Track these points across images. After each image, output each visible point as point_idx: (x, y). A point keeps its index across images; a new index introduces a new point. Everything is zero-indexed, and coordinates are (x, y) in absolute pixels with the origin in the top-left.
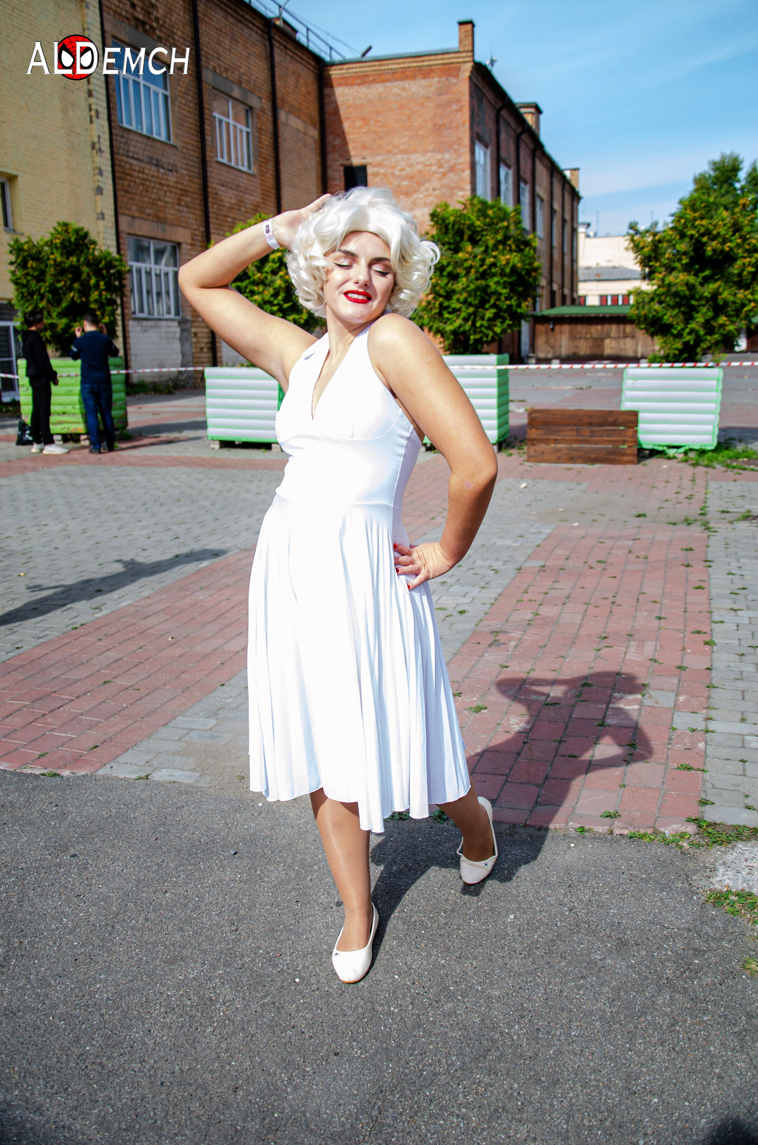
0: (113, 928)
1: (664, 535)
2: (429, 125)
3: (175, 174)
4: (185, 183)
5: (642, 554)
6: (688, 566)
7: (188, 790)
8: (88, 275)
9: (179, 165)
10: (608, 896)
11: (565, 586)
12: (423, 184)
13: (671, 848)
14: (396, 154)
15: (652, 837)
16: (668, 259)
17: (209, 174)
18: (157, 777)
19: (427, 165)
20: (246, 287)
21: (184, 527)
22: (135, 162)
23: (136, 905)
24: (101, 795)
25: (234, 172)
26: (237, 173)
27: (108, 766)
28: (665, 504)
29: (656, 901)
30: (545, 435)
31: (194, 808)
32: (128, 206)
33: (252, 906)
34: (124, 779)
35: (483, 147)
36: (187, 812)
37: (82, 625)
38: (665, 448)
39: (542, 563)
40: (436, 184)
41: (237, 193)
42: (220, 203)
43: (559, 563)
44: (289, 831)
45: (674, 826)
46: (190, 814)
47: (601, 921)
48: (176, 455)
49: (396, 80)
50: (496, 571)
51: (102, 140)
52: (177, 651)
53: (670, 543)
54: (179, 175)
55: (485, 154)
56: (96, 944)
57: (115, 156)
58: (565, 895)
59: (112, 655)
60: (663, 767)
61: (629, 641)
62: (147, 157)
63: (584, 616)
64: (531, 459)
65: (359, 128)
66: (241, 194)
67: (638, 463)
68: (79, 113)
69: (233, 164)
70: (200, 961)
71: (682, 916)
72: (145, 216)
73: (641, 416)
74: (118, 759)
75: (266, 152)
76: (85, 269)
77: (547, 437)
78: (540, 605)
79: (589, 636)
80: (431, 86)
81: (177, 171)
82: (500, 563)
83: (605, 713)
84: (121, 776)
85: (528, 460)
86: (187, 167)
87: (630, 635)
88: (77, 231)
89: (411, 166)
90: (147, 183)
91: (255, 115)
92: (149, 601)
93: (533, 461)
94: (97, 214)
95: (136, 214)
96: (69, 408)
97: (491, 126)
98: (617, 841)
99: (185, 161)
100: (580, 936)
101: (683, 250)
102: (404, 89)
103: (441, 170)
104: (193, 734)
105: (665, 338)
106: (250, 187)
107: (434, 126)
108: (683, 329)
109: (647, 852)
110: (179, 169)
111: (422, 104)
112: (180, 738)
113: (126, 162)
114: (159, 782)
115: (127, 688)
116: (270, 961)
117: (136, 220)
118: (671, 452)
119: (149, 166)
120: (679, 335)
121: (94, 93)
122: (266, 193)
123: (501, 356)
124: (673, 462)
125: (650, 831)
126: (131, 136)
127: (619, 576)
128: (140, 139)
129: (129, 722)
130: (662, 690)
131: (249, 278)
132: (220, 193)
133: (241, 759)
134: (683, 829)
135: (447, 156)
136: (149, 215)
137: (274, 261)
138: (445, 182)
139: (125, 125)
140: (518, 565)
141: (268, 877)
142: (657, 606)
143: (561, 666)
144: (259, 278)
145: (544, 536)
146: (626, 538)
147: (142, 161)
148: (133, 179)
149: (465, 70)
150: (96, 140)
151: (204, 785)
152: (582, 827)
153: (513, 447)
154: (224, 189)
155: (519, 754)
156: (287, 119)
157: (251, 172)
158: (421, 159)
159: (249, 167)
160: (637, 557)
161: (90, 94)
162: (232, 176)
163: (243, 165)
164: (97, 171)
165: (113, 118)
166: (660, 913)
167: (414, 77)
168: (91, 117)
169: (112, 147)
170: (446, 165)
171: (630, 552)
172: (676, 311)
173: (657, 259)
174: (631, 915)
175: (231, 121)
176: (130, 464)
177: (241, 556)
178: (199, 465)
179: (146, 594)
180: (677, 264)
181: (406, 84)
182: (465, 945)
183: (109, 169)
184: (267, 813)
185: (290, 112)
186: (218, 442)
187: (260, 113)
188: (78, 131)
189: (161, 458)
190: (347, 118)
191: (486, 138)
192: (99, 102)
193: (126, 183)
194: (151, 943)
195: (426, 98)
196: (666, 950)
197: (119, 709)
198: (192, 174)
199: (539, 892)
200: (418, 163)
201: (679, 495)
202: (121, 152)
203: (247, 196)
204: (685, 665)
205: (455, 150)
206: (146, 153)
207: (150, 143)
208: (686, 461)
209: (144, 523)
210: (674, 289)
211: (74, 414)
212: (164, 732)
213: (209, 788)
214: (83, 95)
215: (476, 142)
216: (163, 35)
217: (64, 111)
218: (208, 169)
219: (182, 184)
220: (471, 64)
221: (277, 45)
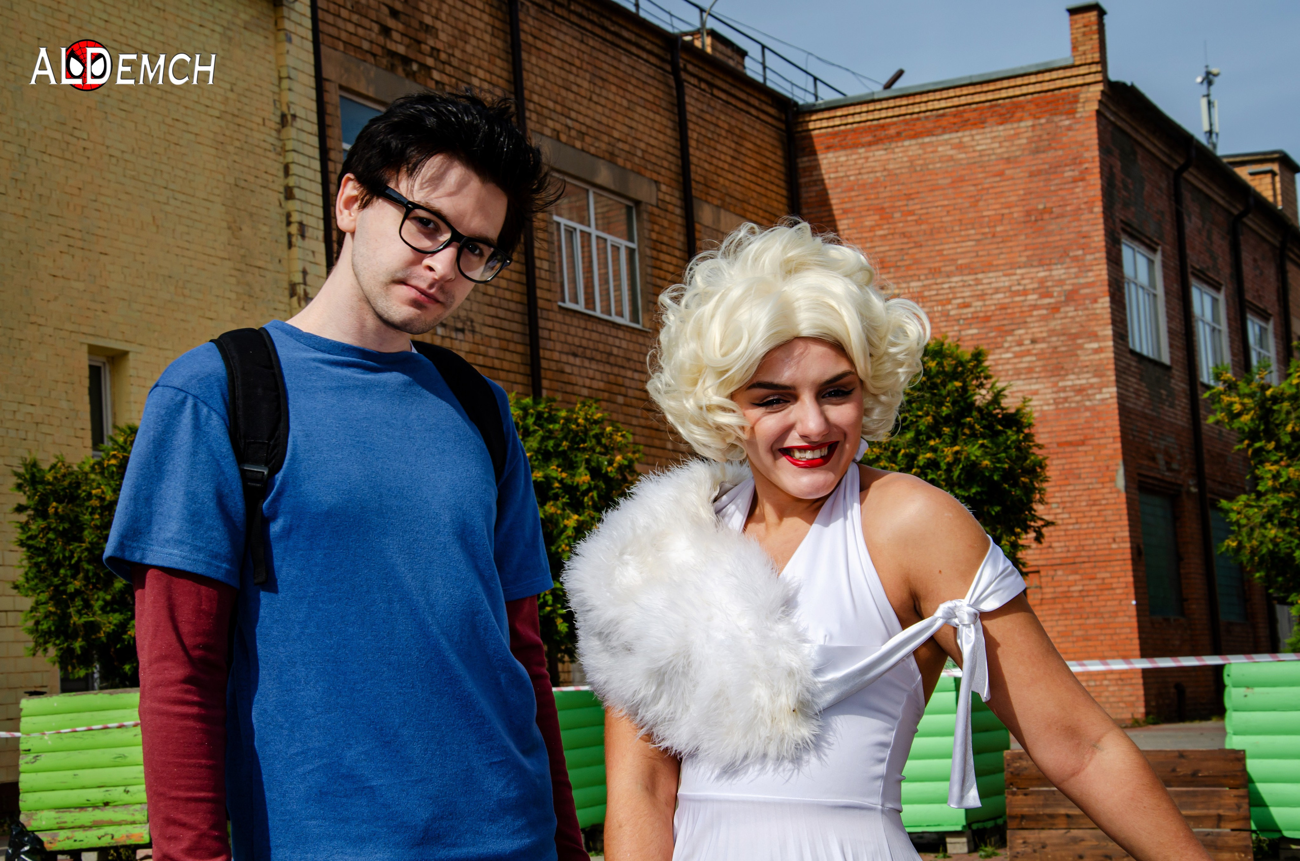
2: (1017, 213)
3: (469, 336)
4: (491, 352)
9: (478, 319)
12: (1011, 332)
14: (949, 274)
17: (543, 333)
19: (1017, 293)
25: (600, 328)
26: (607, 330)
35: (1143, 249)
40: (1037, 329)
41: (608, 369)
42: (569, 388)
49: (945, 131)
51: (309, 279)
54: (478, 338)
55: (1151, 262)
65: (872, 229)
66: (616, 370)
68: (266, 229)
69: (598, 313)
80: (1017, 135)
81: (473, 331)
86: (497, 322)
89: (982, 296)
91: (645, 216)
96: (121, 793)
97: (1162, 204)
99: (492, 311)
102: (960, 146)
103: (1047, 301)
107: (1028, 213)
110: (478, 328)
111: (1001, 174)
121: (296, 192)
132: (568, 369)
135: (1059, 272)
138: (1056, 324)
149: (1087, 100)
150: (298, 278)
154: (578, 361)
156: (717, 220)
157: (637, 326)
158: (1005, 282)
159: (635, 317)
161: (289, 194)
162: (595, 336)
163: (620, 314)
167: (980, 123)
168: (290, 235)
170: (1057, 291)
175: (593, 231)
181: (965, 136)
185: (723, 206)
187: (656, 211)
188: (260, 263)
190: (845, 211)
191: (1150, 229)
192: (308, 208)
195: (1008, 160)
198: (508, 335)
200: (997, 291)
203: (629, 374)
205: (1075, 259)
211: (130, 804)
214: (276, 197)
215: (1124, 239)
216: (446, 79)
217: (234, 229)
218: (542, 323)
219: (485, 356)
220: (1100, 87)
221: (694, 81)
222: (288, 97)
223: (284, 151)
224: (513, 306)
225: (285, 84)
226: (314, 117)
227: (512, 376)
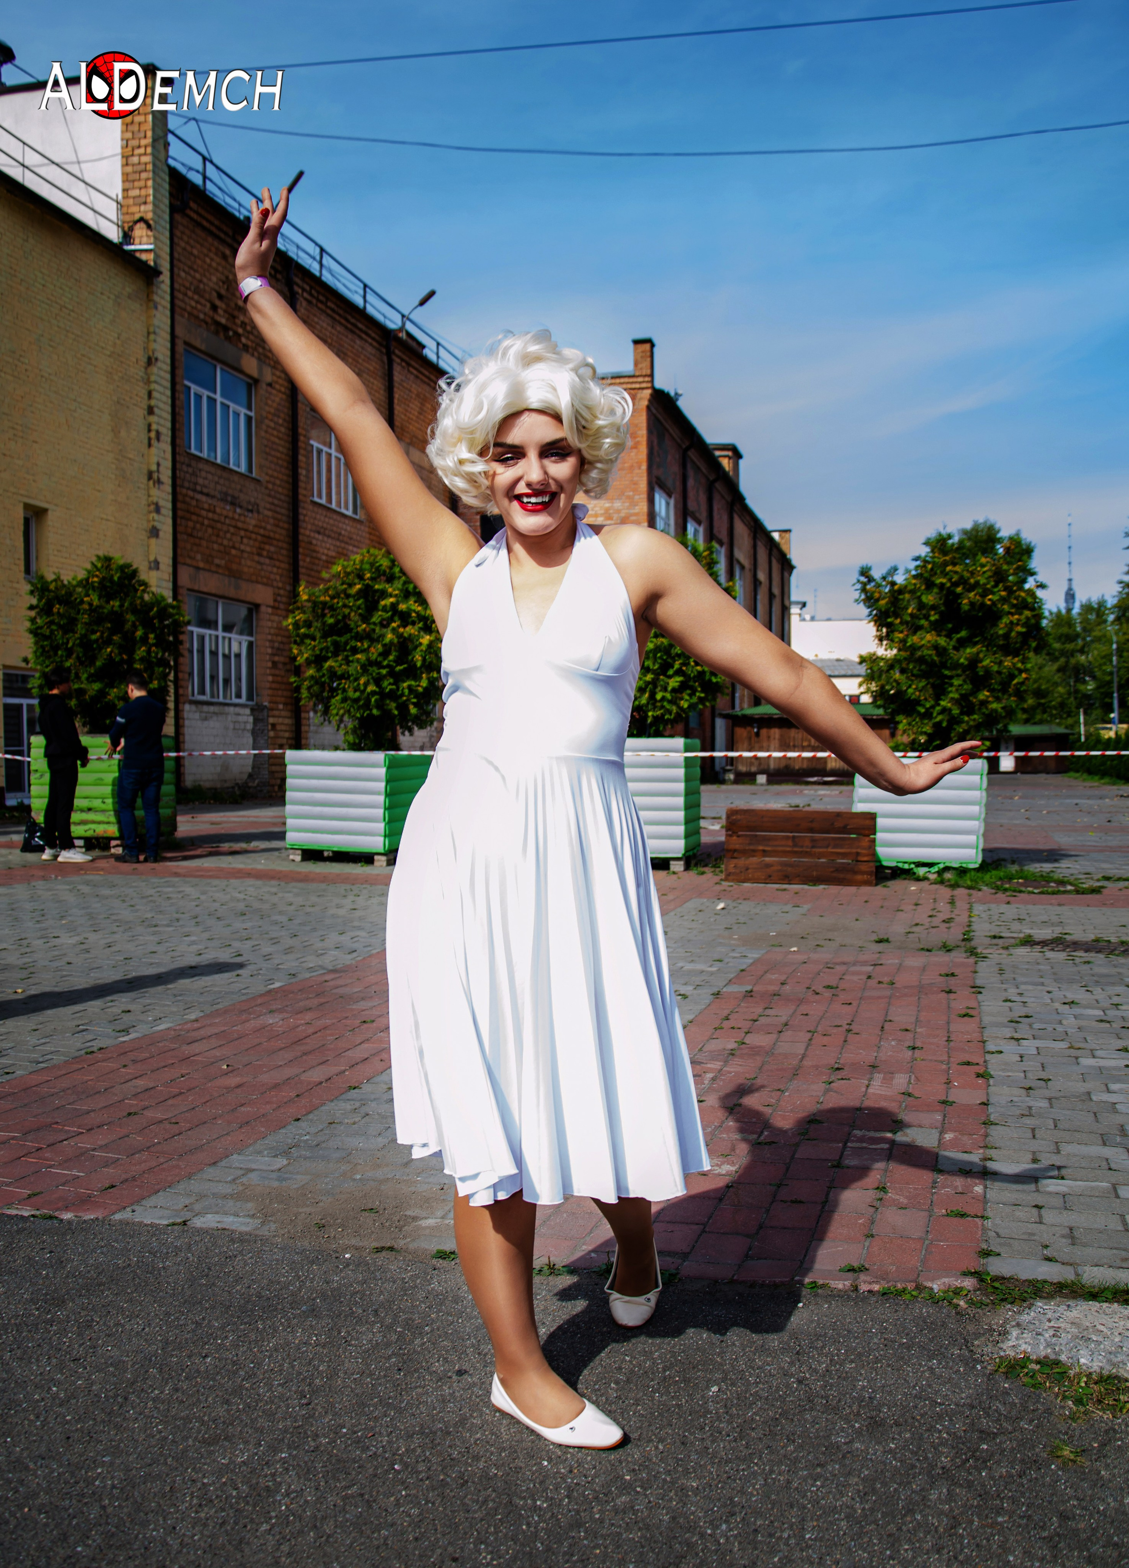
0: (126, 1399)
1: (916, 961)
3: (256, 515)
4: (269, 527)
5: (886, 979)
6: (950, 992)
7: (243, 1239)
8: (134, 625)
9: (262, 504)
10: (853, 1365)
11: (782, 1013)
13: (942, 1307)
15: (914, 1293)
16: (911, 615)
17: (301, 517)
18: (198, 1222)
20: (346, 643)
21: (250, 943)
22: (204, 498)
23: (161, 1371)
24: (116, 1241)
25: (335, 516)
26: (338, 518)
27: (128, 1209)
28: (915, 929)
29: (924, 1372)
30: (750, 844)
31: (251, 1258)
32: (192, 554)
33: (332, 1374)
34: (152, 1225)
35: (664, 495)
36: (242, 1263)
37: (101, 1049)
38: (912, 866)
39: (749, 988)
41: (338, 544)
42: (314, 555)
43: (772, 988)
44: (388, 1286)
45: (946, 1280)
46: (246, 1264)
47: (844, 1395)
48: (241, 866)
50: (684, 996)
51: (161, 469)
52: (233, 1081)
53: (924, 969)
54: (261, 517)
55: (668, 504)
56: (99, 1419)
57: (178, 489)
58: (792, 1363)
59: (141, 1083)
60: (926, 1214)
61: (872, 1073)
62: (221, 492)
63: (808, 1045)
64: (730, 878)
66: (343, 545)
67: (876, 885)
68: (135, 433)
69: (334, 506)
70: (253, 1441)
71: (961, 1389)
72: (214, 568)
73: (880, 822)
74: (144, 1202)
76: (130, 617)
77: (752, 847)
78: (747, 1033)
79: (817, 1067)
81: (258, 512)
82: (691, 988)
83: (842, 1153)
84: (148, 1221)
85: (726, 880)
86: (273, 507)
87: (873, 1067)
88: (123, 568)
90: (219, 525)
92: (196, 1025)
93: (733, 881)
94: (150, 563)
95: (201, 565)
96: (97, 803)
97: (675, 469)
98: (864, 1299)
99: (270, 500)
100: (814, 1413)
101: (931, 603)
104: (252, 1175)
105: (910, 719)
106: (355, 537)
108: (933, 707)
109: (908, 1312)
110: (261, 510)
112: (234, 1180)
113: (192, 498)
114: (201, 1229)
115: (160, 1122)
116: (358, 1442)
117: (202, 573)
118: (921, 871)
119: (222, 504)
120: (928, 715)
121: (156, 410)
123: (689, 741)
124: (924, 884)
125: (910, 1286)
126: (201, 466)
127: (855, 1004)
128: (212, 470)
129: (162, 1160)
130: (920, 1126)
131: (351, 630)
132: (314, 542)
133: (321, 1204)
134: (958, 1283)
136: (218, 566)
137: (384, 609)
139: (193, 451)
140: (715, 990)
141: (357, 1339)
142: (910, 1035)
143: (778, 1100)
144: (364, 630)
145: (751, 961)
146: (865, 963)
147: (213, 497)
148: (200, 519)
149: (641, 399)
150: (154, 468)
151: (267, 1233)
152: (812, 1283)
153: (706, 866)
154: (320, 537)
155: (721, 1200)
157: (357, 517)
159: (355, 511)
160: (880, 982)
161: (151, 411)
162: (331, 522)
163: (347, 509)
164: (152, 507)
165: (178, 441)
166: (930, 1386)
168: (150, 439)
169: (174, 477)
170: (615, 516)
171: (869, 977)
172: (923, 683)
173: (896, 615)
174: (888, 1389)
175: (333, 452)
176: (176, 875)
177: (327, 977)
178: (273, 878)
179: (193, 1017)
180: (923, 622)
182: (646, 1424)
183: (170, 505)
184: (358, 1265)
186: (300, 852)
188: (131, 456)
189: (221, 870)
191: (669, 483)
192: (162, 422)
193: (191, 524)
194: (182, 1418)
196: (940, 1432)
197: (148, 1144)
198: (279, 517)
199: (754, 1360)
201: (934, 919)
202: (186, 484)
203: (351, 548)
204: (950, 1099)
205: (629, 497)
206: (219, 487)
207: (226, 474)
208: (942, 882)
209: (193, 938)
210: (919, 653)
211: (103, 811)
212: (211, 1172)
213: (274, 1236)
214: (141, 412)
215: (657, 489)
216: (249, 343)
217: (115, 431)
218: (301, 510)
219: (265, 529)
220: (649, 391)
221: (398, 360)
222: (153, 346)
223: (148, 382)
224: (283, 497)
225: (152, 337)
226: (168, 361)
227: (280, 544)
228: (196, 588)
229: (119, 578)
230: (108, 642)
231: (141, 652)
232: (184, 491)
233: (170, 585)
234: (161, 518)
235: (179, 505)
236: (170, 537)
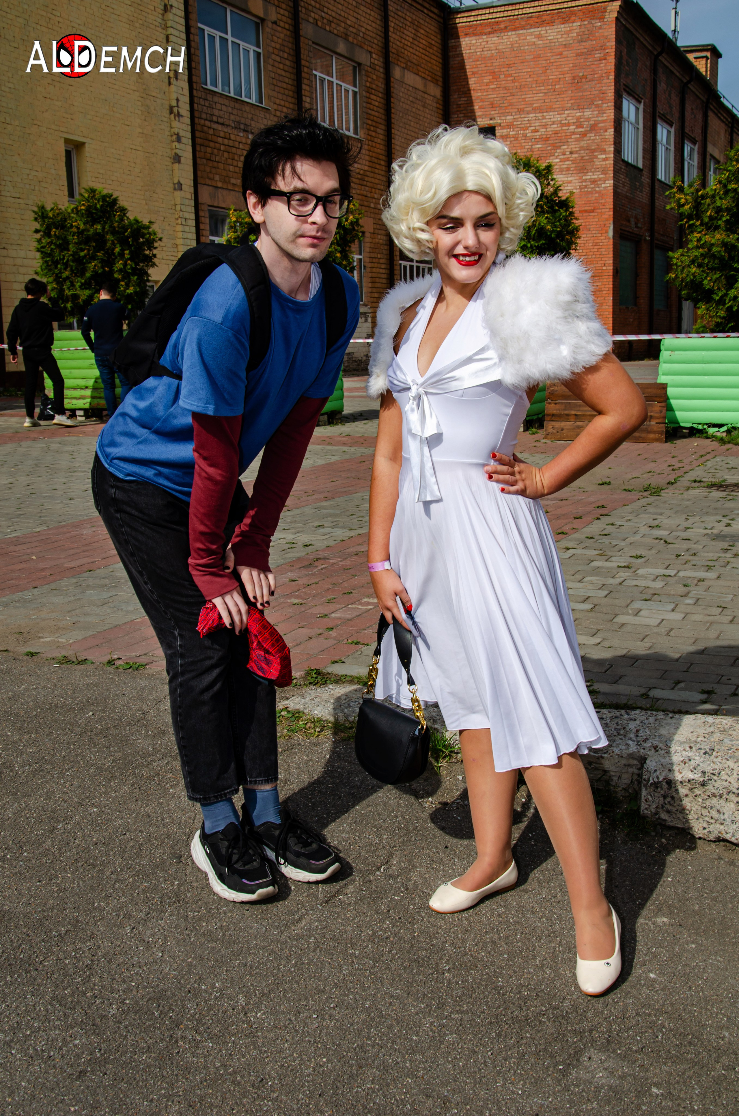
2: (568, 78)
8: (113, 243)
12: (559, 147)
14: (528, 113)
19: (564, 125)
22: (220, 127)
30: (565, 410)
32: (211, 176)
35: (634, 101)
38: (705, 426)
40: (574, 146)
49: (530, 27)
51: (180, 104)
55: (637, 109)
57: (196, 120)
62: (234, 121)
65: (488, 84)
67: (666, 442)
72: (230, 187)
75: (377, 114)
76: (110, 237)
77: (566, 412)
80: (570, 31)
85: (545, 438)
89: (545, 126)
90: (234, 150)
91: (363, 72)
92: (34, 535)
93: (550, 439)
94: (174, 184)
95: (220, 184)
97: (644, 75)
101: (725, 206)
102: (539, 36)
103: (580, 130)
105: (708, 306)
107: (574, 78)
108: (724, 295)
111: (560, 54)
113: (210, 128)
117: (220, 190)
118: (711, 431)
119: (236, 132)
120: (722, 302)
122: (376, 161)
124: (707, 441)
126: (216, 99)
128: (226, 102)
135: (588, 113)
136: (234, 185)
138: (584, 143)
139: (209, 87)
147: (228, 126)
148: (217, 145)
149: (611, 11)
150: (174, 103)
156: (403, 76)
157: (358, 137)
158: (558, 118)
159: (356, 132)
163: (348, 129)
164: (174, 137)
165: (194, 79)
169: (192, 111)
170: (586, 124)
175: (334, 81)
181: (542, 30)
183: (189, 135)
185: (406, 68)
187: (369, 69)
188: (153, 94)
190: (474, 73)
191: (638, 90)
193: (209, 150)
195: (565, 46)
200: (554, 123)
202: (204, 116)
205: (597, 106)
206: (232, 117)
207: (237, 106)
215: (624, 95)
223: (166, 28)
226: (182, 7)
228: (216, 204)
229: (102, 206)
230: (93, 258)
231: (119, 265)
232: (202, 122)
233: (192, 203)
234: (182, 146)
235: (198, 134)
236: (190, 162)
